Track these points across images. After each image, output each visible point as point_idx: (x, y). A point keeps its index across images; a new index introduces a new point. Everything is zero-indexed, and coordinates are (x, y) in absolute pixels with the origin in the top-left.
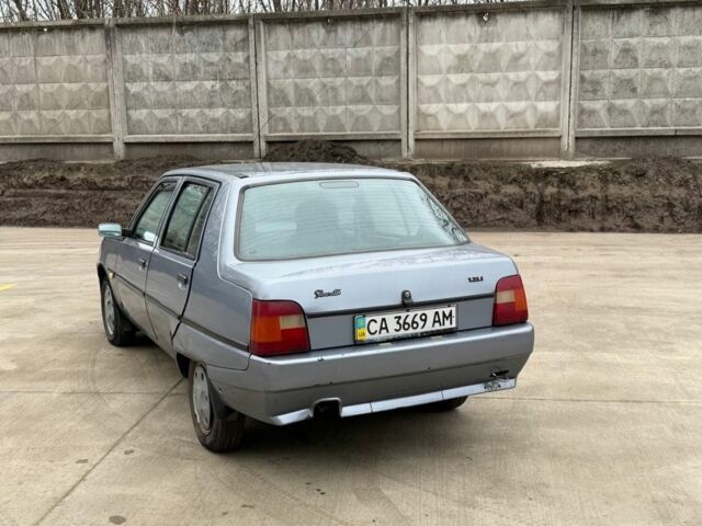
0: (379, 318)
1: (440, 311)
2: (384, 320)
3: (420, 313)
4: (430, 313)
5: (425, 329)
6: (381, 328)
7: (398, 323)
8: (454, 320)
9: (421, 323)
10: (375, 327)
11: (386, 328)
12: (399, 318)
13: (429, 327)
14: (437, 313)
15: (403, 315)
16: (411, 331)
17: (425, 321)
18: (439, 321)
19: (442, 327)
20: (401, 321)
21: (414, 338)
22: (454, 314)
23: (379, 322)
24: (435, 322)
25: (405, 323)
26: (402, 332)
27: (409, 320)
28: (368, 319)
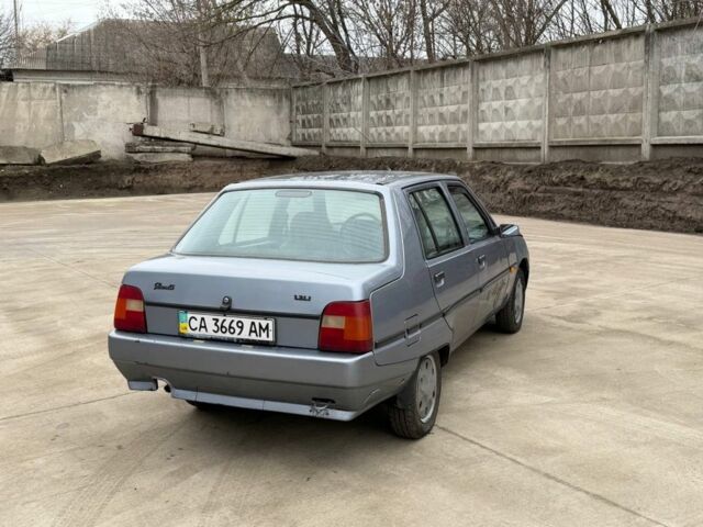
0: (199, 317)
1: (257, 322)
2: (203, 319)
3: (236, 319)
4: (247, 322)
5: (241, 337)
6: (201, 327)
7: (216, 324)
8: (271, 333)
9: (238, 330)
10: (195, 324)
11: (205, 327)
12: (217, 320)
13: (245, 335)
14: (253, 323)
15: (221, 318)
16: (228, 335)
17: (242, 328)
18: (255, 331)
19: (259, 338)
20: (219, 324)
21: (230, 342)
22: (271, 327)
23: (199, 320)
24: (251, 331)
25: (222, 326)
26: (220, 334)
27: (226, 324)
28: (189, 315)
